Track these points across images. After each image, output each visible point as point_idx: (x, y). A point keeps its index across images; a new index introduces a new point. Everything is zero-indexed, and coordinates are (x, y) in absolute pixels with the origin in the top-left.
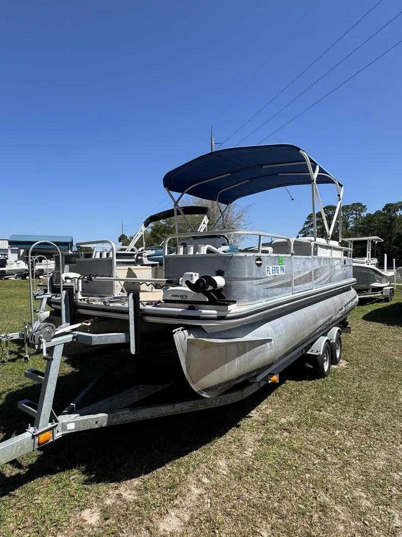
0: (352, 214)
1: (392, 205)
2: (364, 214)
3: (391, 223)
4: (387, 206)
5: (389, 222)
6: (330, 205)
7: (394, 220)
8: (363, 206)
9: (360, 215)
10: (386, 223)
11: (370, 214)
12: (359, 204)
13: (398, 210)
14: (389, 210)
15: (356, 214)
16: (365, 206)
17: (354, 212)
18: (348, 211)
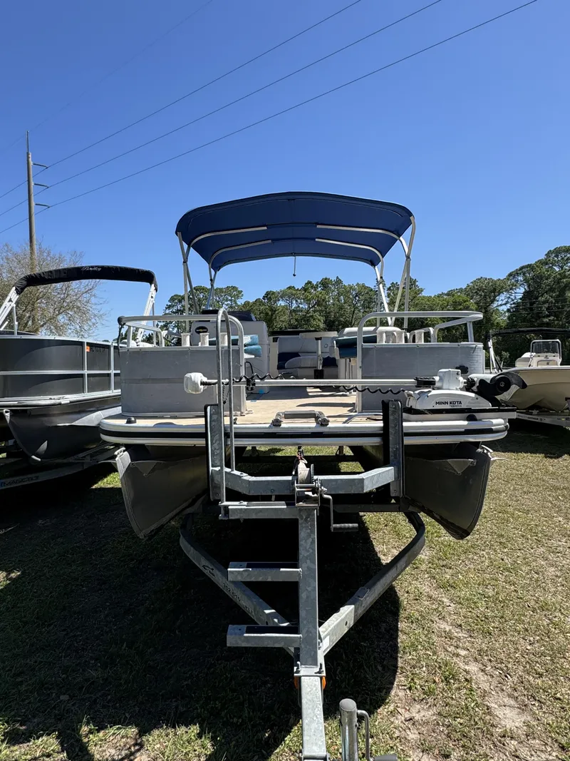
0: (227, 301)
1: (273, 293)
2: (240, 302)
3: (272, 315)
4: (268, 294)
5: (270, 313)
6: (200, 285)
7: (275, 311)
8: (239, 291)
9: (236, 303)
10: (267, 314)
11: (249, 302)
12: (234, 288)
13: (279, 300)
14: (270, 299)
15: (231, 300)
16: (242, 291)
17: (230, 298)
18: (221, 296)
